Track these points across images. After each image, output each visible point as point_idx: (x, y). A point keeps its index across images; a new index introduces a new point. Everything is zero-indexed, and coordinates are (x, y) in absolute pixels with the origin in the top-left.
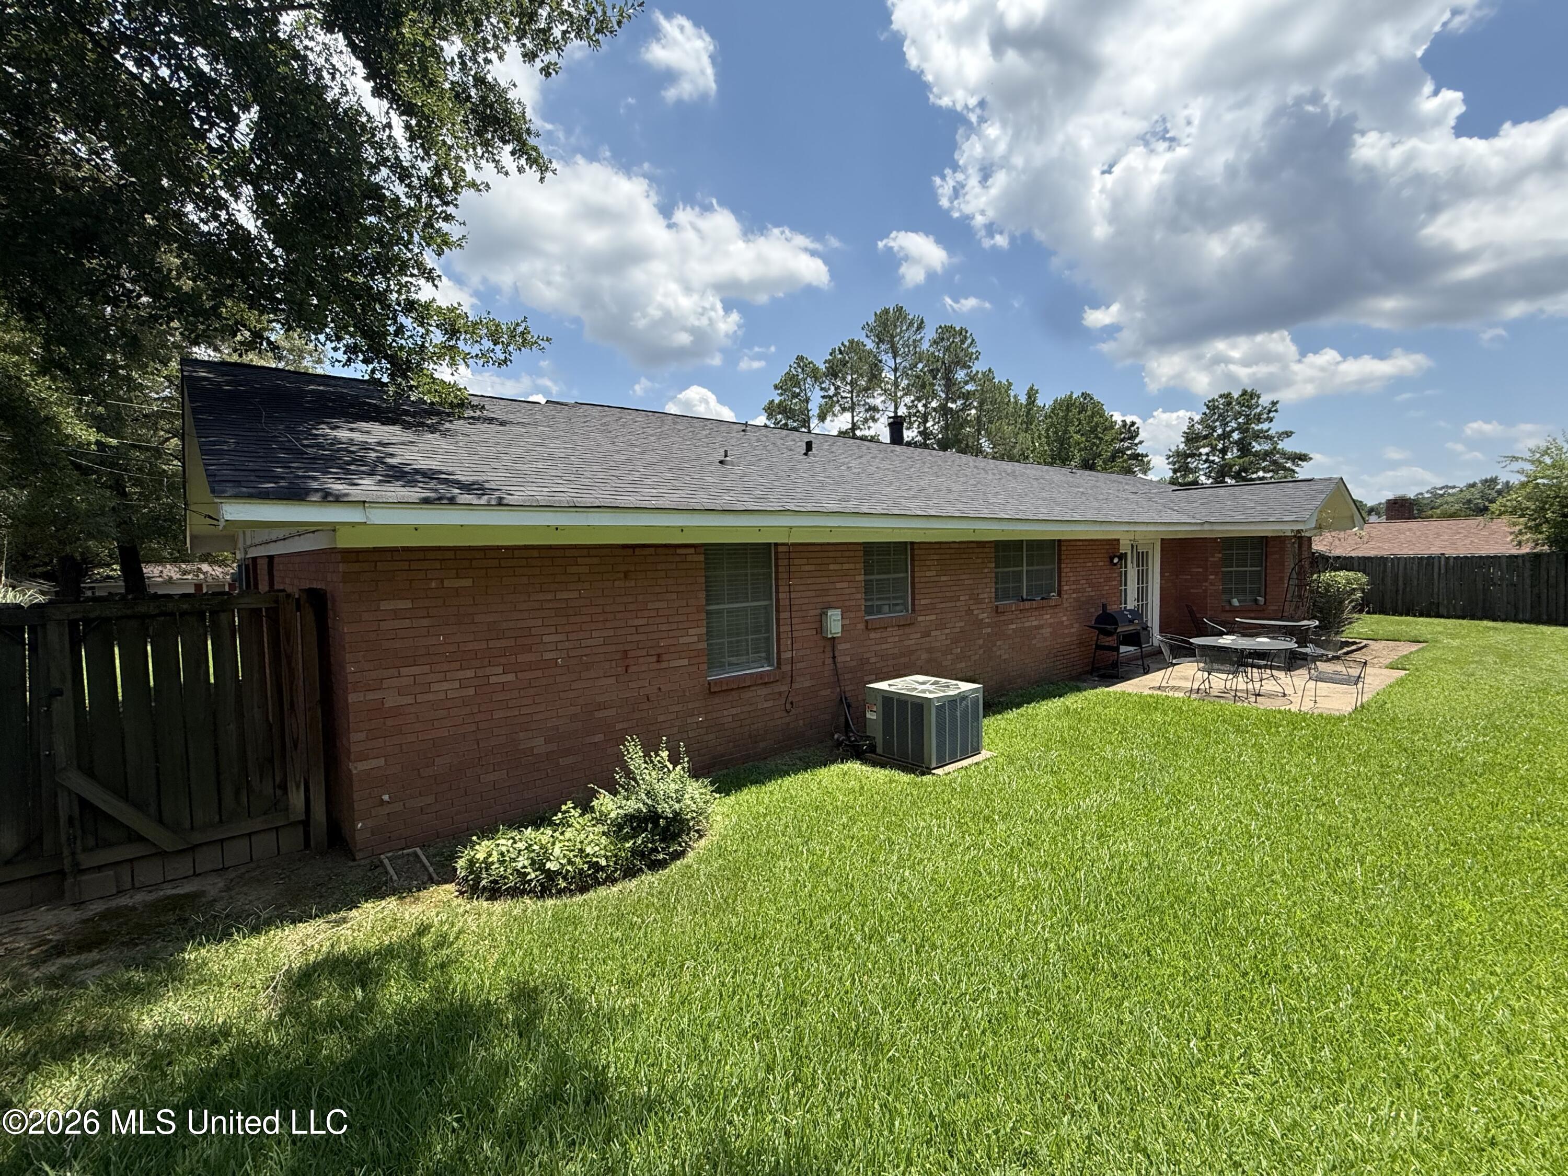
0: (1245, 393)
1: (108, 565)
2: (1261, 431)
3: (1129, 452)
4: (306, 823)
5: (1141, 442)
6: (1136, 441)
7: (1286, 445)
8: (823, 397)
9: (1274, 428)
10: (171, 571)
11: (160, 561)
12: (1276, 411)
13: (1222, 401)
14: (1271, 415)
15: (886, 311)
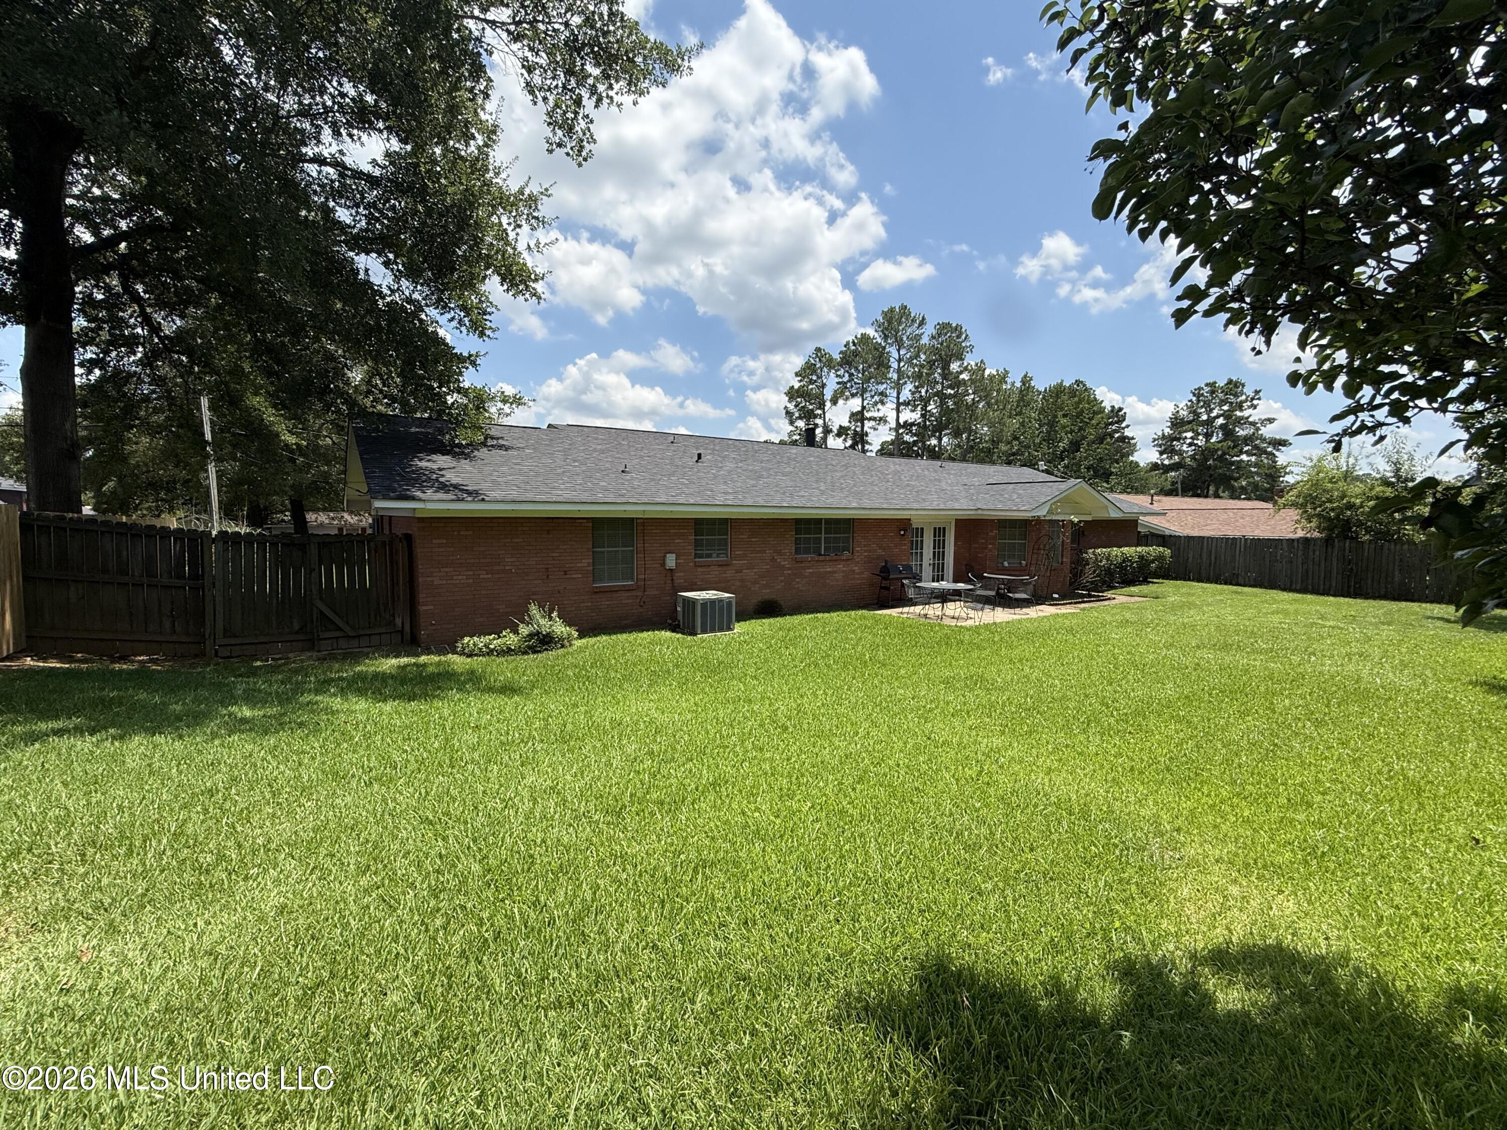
0: (1230, 382)
1: (282, 512)
2: (1242, 418)
3: (1117, 435)
4: (402, 632)
5: (1128, 426)
6: (1123, 425)
7: (1267, 431)
8: (838, 383)
9: (1255, 415)
10: (323, 518)
11: (316, 510)
12: (1259, 399)
13: (1207, 389)
14: (1255, 402)
15: (892, 310)
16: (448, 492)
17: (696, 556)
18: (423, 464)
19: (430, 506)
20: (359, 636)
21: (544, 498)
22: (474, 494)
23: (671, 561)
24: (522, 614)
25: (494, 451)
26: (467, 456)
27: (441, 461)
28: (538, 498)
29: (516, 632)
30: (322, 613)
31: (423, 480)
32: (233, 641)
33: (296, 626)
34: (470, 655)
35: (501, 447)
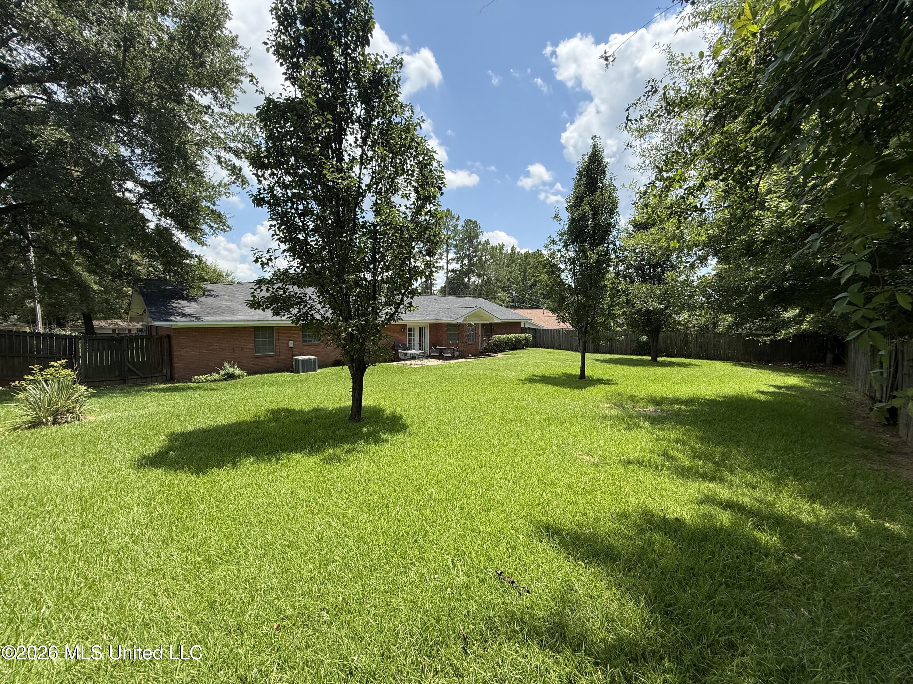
4: (166, 375)
16: (186, 318)
17: (303, 342)
18: (175, 305)
19: (179, 324)
20: (146, 378)
21: (230, 319)
22: (198, 318)
23: (291, 344)
24: (221, 366)
25: (208, 298)
26: (195, 301)
27: (183, 303)
28: (228, 319)
29: (219, 373)
30: (129, 368)
31: (174, 312)
32: (88, 380)
33: (117, 373)
34: (198, 383)
35: (212, 296)
